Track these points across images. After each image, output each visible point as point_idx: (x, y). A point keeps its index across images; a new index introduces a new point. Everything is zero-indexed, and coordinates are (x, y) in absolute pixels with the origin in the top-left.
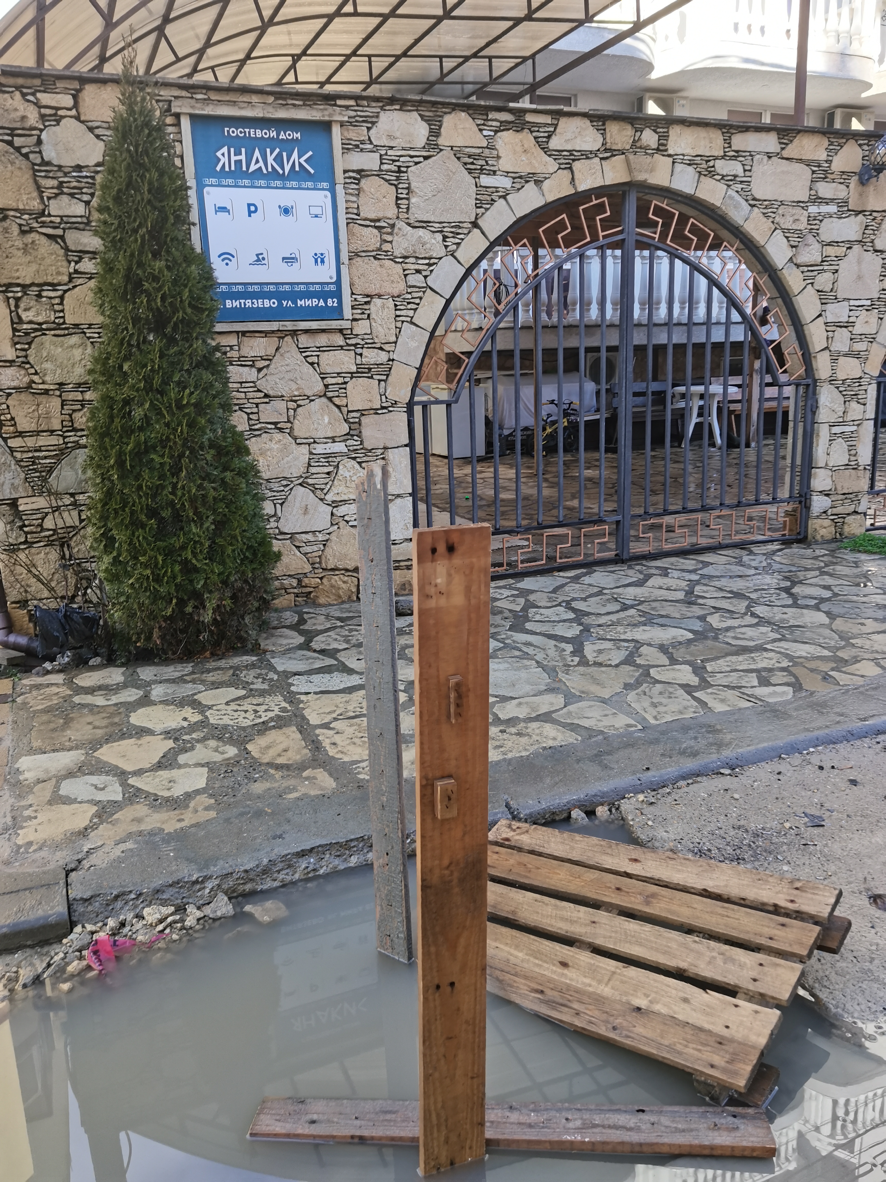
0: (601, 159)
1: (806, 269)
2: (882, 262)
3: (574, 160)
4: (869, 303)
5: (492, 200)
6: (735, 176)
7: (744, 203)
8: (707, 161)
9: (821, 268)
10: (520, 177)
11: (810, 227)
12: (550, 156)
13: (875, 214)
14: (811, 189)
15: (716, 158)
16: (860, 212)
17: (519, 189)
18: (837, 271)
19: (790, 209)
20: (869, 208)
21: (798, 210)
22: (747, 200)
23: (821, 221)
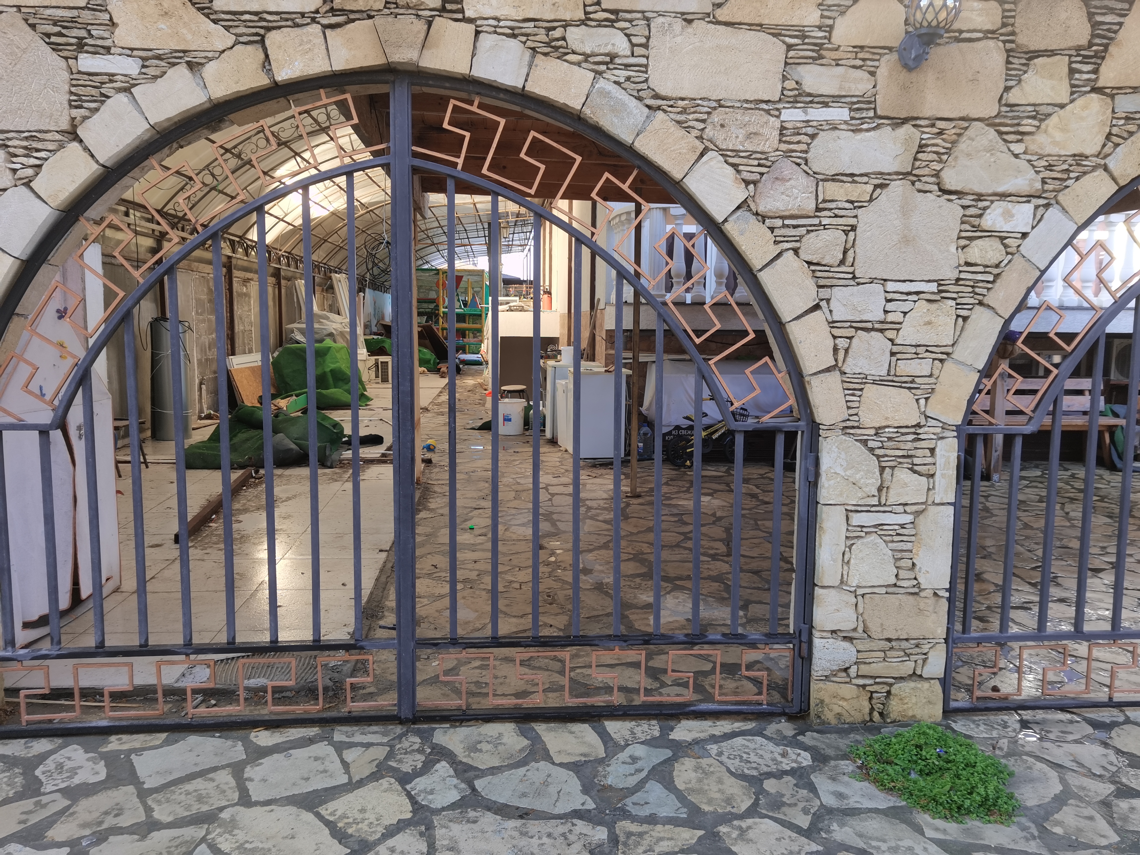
0: (325, 27)
1: (779, 223)
2: (961, 212)
3: (269, 29)
4: (933, 287)
5: (103, 95)
6: (613, 57)
7: (633, 103)
8: (549, 29)
9: (816, 221)
10: (159, 57)
11: (784, 147)
12: (215, 22)
13: (941, 124)
14: (784, 78)
15: (566, 25)
16: (905, 121)
17: (155, 77)
18: (854, 228)
19: (739, 115)
20: (928, 113)
21: (757, 118)
22: (640, 99)
23: (813, 137)
